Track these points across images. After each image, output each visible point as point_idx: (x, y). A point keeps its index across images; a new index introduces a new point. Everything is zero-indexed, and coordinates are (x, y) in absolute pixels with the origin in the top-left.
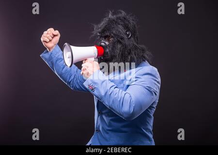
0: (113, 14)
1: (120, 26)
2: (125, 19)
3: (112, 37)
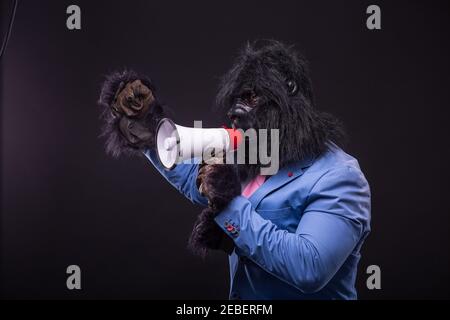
0: (255, 48)
1: (273, 70)
2: (281, 54)
3: (258, 93)
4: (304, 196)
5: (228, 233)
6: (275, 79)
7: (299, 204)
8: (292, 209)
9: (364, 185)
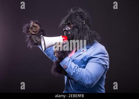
4: (88, 57)
5: (64, 68)
6: (78, 19)
7: (86, 60)
8: (84, 61)
9: (107, 54)
